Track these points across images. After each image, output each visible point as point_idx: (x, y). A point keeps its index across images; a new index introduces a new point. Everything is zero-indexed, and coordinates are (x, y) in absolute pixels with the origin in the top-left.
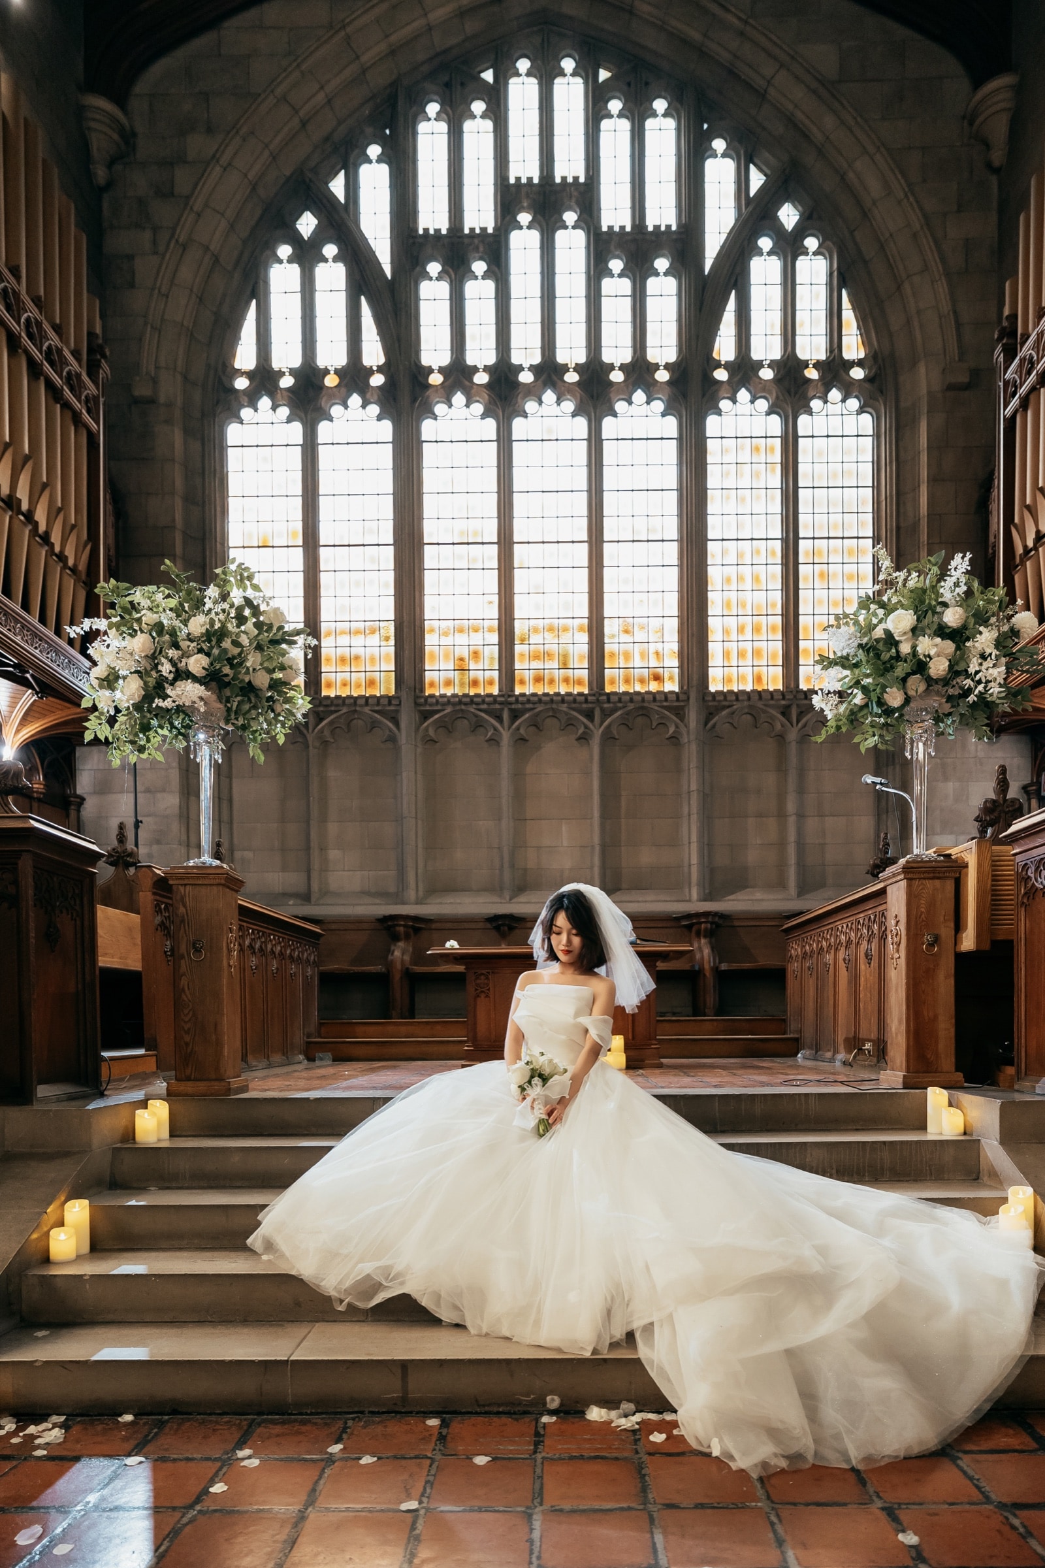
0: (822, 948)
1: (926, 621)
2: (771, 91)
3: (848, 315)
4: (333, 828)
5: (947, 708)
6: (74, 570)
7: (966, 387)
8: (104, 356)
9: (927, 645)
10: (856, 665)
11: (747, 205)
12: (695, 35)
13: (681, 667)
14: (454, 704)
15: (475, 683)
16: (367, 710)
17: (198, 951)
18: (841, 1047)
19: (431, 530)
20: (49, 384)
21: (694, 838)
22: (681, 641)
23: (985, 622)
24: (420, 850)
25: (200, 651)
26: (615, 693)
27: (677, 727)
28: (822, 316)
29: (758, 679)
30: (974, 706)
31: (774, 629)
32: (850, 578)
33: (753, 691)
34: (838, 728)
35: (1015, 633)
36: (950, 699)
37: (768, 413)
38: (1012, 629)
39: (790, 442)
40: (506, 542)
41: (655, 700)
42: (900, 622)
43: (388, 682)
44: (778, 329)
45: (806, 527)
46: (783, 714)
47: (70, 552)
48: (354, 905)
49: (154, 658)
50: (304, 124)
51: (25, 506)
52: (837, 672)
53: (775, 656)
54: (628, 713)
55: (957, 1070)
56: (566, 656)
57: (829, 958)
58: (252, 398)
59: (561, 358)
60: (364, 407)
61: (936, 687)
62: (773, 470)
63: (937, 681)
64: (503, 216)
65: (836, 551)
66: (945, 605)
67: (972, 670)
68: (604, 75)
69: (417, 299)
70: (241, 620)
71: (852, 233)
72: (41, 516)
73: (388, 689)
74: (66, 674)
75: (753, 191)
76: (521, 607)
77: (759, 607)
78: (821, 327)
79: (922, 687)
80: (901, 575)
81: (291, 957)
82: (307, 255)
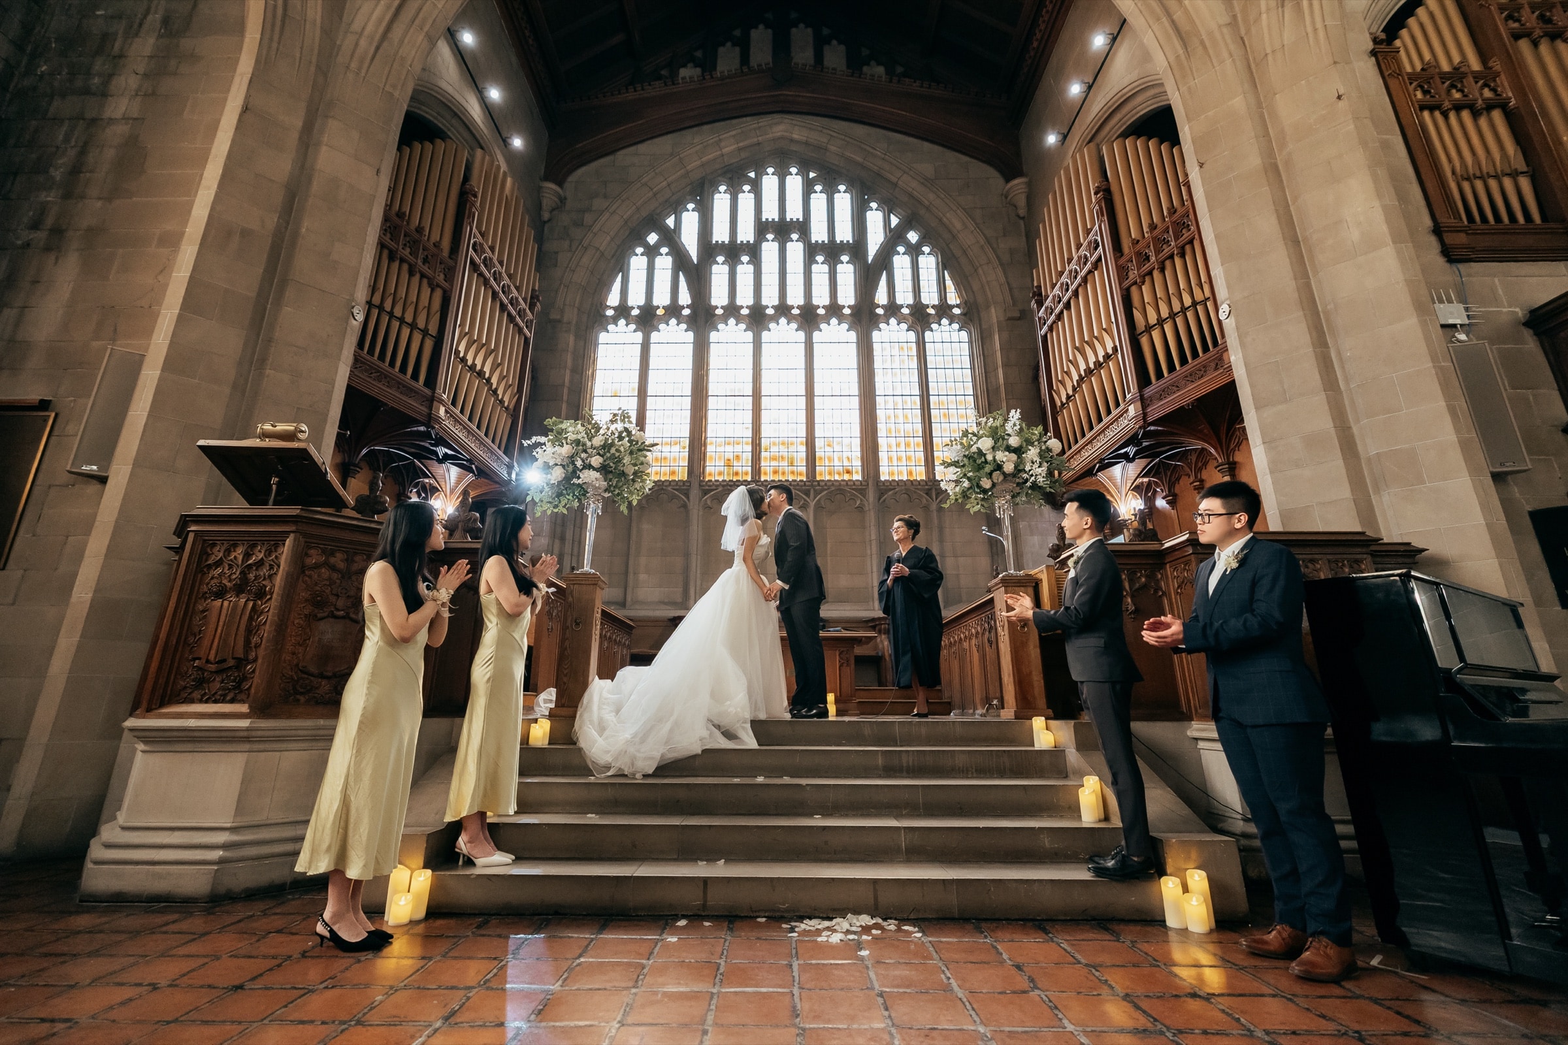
0: (961, 639)
1: (999, 444)
2: (900, 182)
3: (949, 283)
4: (643, 560)
5: (1018, 490)
6: (507, 408)
7: (1019, 319)
8: (538, 300)
9: (1001, 456)
10: (963, 466)
11: (890, 232)
12: (859, 159)
13: (863, 466)
14: (723, 486)
15: (737, 474)
16: (669, 488)
17: (577, 624)
18: (979, 706)
19: (713, 388)
20: (509, 315)
21: (875, 569)
22: (862, 450)
23: (1032, 444)
24: (698, 575)
25: (599, 454)
26: (823, 481)
27: (861, 500)
28: (934, 284)
29: (910, 473)
30: (1031, 488)
31: (918, 445)
32: (962, 417)
33: (908, 480)
34: (956, 500)
35: (1049, 450)
36: (1018, 484)
37: (908, 330)
38: (1047, 448)
39: (921, 345)
40: (757, 396)
41: (847, 484)
42: (986, 444)
43: (683, 472)
44: (910, 289)
45: (933, 389)
46: (927, 494)
47: (506, 399)
48: (654, 610)
49: (572, 458)
50: (655, 195)
51: (487, 375)
52: (952, 469)
53: (920, 460)
54: (830, 492)
55: (1048, 708)
56: (792, 459)
57: (966, 645)
58: (615, 320)
59: (790, 302)
60: (678, 325)
61: (1010, 478)
62: (912, 360)
63: (1009, 475)
64: (759, 236)
65: (952, 402)
66: (1009, 435)
67: (1027, 468)
68: (812, 175)
69: (711, 274)
70: (621, 438)
71: (947, 245)
72: (494, 381)
73: (683, 476)
74: (494, 465)
75: (893, 226)
76: (765, 431)
77: (908, 432)
78: (935, 288)
79: (1001, 478)
80: (984, 419)
81: (615, 640)
82: (651, 252)
